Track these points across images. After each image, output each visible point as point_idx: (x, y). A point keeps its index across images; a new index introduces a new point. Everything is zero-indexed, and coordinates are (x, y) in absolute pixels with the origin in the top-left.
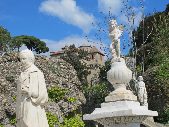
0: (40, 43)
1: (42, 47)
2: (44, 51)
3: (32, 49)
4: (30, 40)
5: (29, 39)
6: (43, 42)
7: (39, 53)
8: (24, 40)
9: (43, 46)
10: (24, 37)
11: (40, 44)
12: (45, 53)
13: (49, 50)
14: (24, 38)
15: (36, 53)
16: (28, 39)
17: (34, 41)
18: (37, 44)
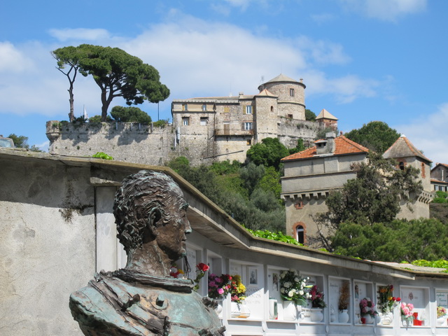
0: (141, 72)
1: (148, 85)
2: (154, 97)
3: (114, 89)
4: (112, 63)
5: (107, 60)
6: (151, 67)
7: (133, 101)
8: (91, 62)
9: (151, 82)
10: (89, 52)
11: (143, 75)
12: (157, 102)
13: (169, 94)
14: (92, 53)
15: (125, 101)
16: (103, 58)
17: (125, 65)
18: (134, 74)
